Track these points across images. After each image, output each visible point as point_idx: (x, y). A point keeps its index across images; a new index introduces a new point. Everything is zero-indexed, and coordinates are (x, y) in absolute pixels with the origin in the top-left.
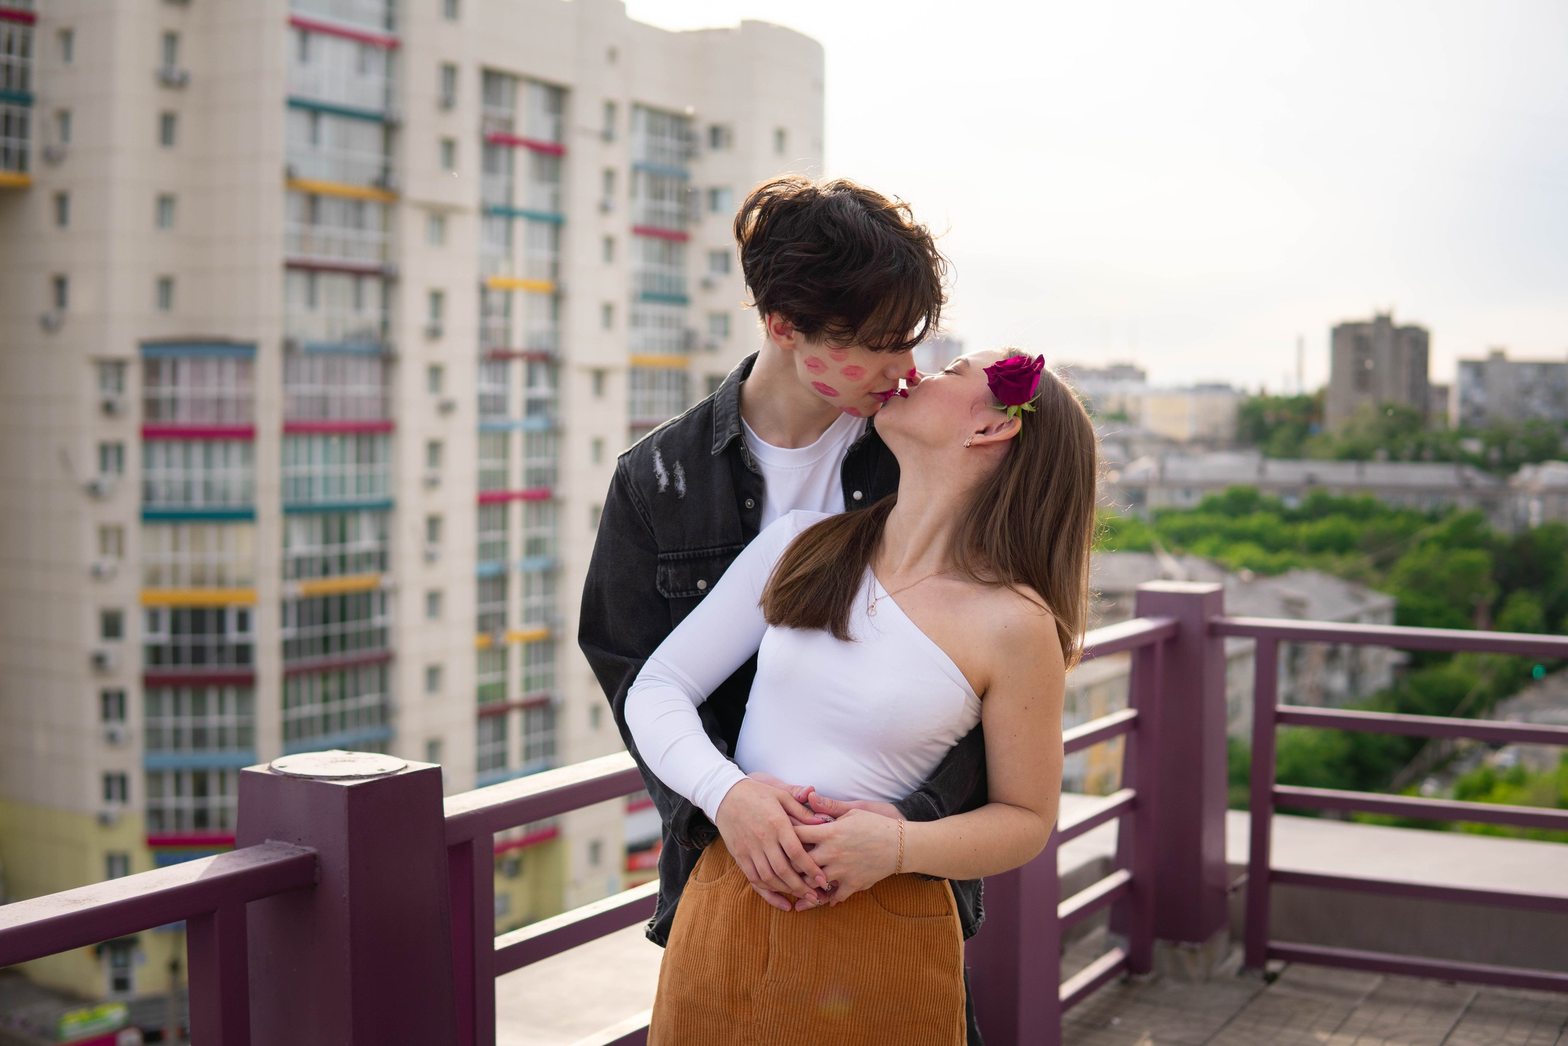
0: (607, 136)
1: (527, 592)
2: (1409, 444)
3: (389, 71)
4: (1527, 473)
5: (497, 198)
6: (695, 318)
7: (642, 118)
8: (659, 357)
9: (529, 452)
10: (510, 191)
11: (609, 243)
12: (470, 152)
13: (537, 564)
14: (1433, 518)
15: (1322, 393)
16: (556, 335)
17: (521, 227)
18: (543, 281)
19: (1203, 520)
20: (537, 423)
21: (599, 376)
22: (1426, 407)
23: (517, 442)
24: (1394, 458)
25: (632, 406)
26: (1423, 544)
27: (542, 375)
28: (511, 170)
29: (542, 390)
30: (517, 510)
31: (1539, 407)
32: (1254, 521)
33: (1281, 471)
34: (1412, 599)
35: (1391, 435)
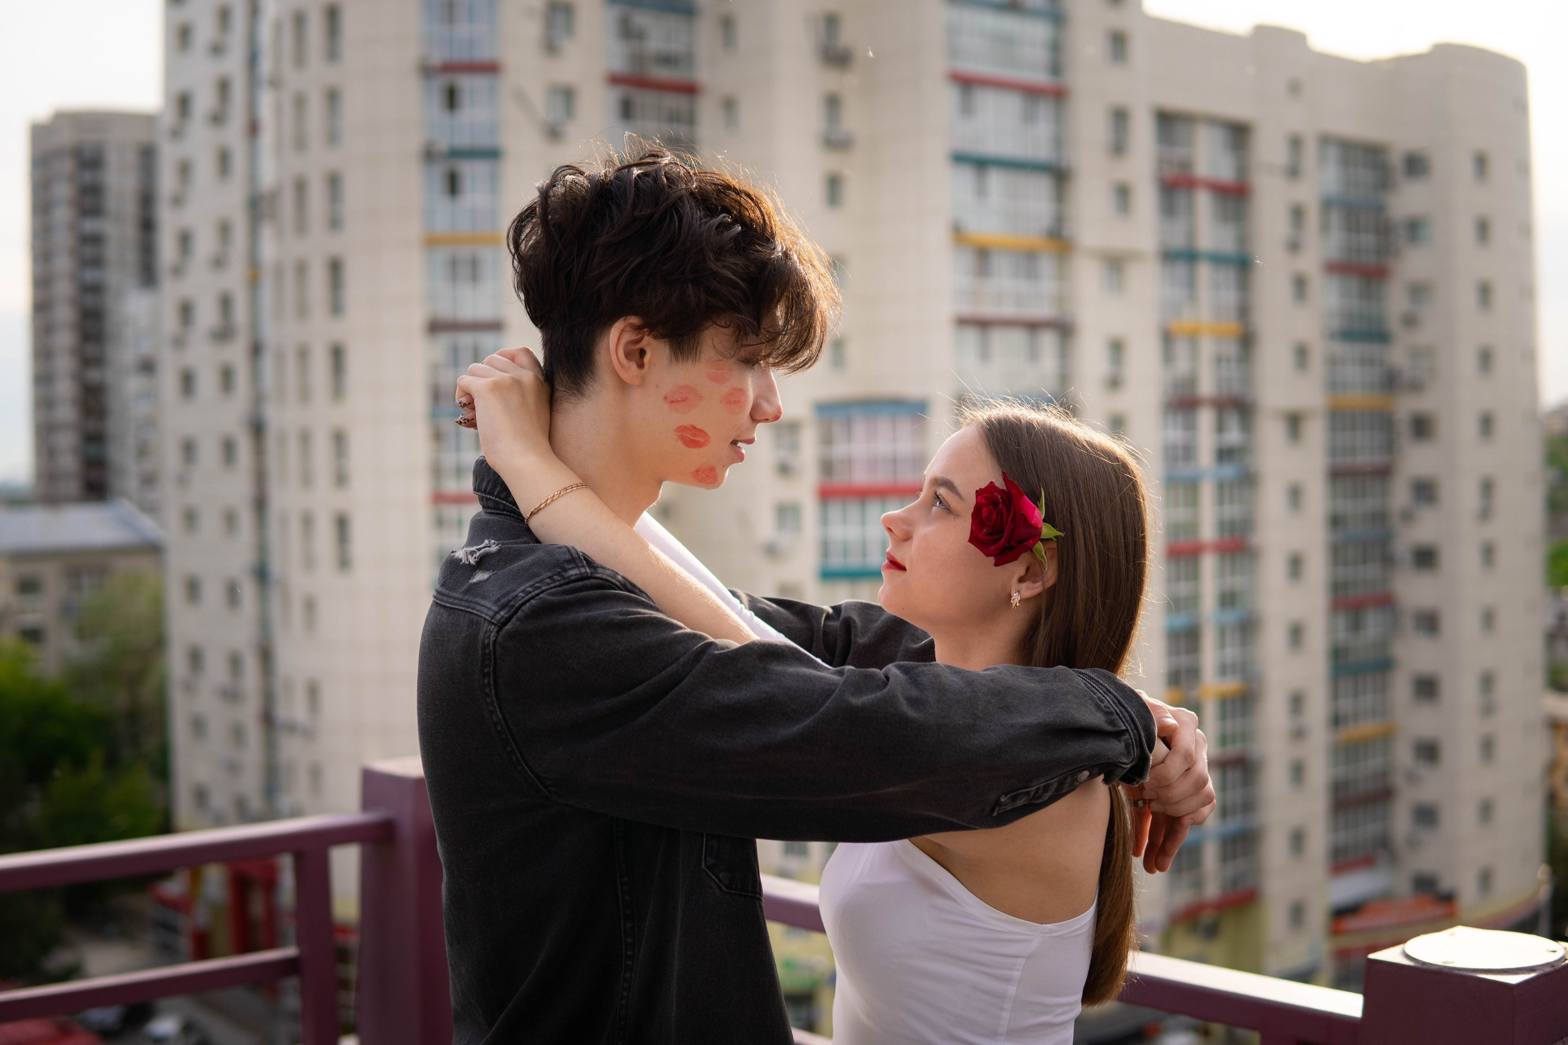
0: (1294, 172)
1: (1222, 645)
3: (1059, 118)
5: (1178, 241)
6: (1397, 356)
7: (1333, 153)
8: (1358, 397)
9: (1221, 501)
10: (1191, 234)
11: (1300, 285)
12: (1146, 198)
13: (1231, 617)
16: (1248, 379)
17: (1204, 272)
18: (1232, 325)
20: (1229, 471)
21: (1294, 422)
23: (1207, 493)
25: (1333, 450)
27: (1233, 422)
28: (1190, 211)
29: (1234, 436)
30: (1209, 564)
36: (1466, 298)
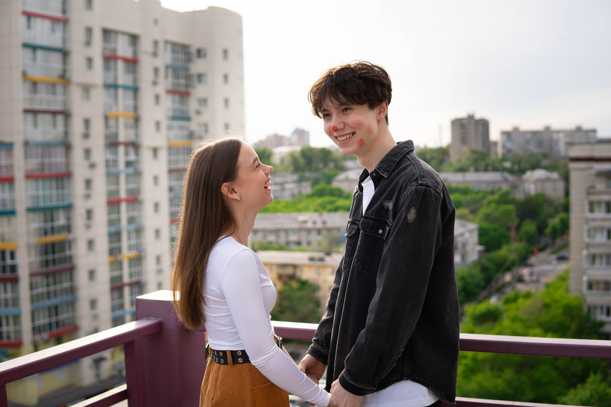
0: (155, 54)
1: (129, 238)
2: (482, 164)
3: (64, 31)
4: (529, 175)
5: (111, 81)
6: (194, 126)
7: (169, 47)
8: (180, 142)
9: (127, 182)
10: (116, 78)
11: (157, 97)
12: (98, 63)
13: (133, 227)
14: (492, 193)
15: (449, 146)
16: (138, 135)
17: (121, 92)
18: (131, 113)
20: (131, 170)
21: (155, 151)
22: (489, 150)
23: (122, 179)
24: (477, 170)
25: (170, 162)
26: (489, 203)
27: (131, 150)
28: (116, 69)
29: (132, 157)
30: (123, 206)
31: (533, 148)
34: (485, 225)
35: (475, 161)
36: (219, 104)
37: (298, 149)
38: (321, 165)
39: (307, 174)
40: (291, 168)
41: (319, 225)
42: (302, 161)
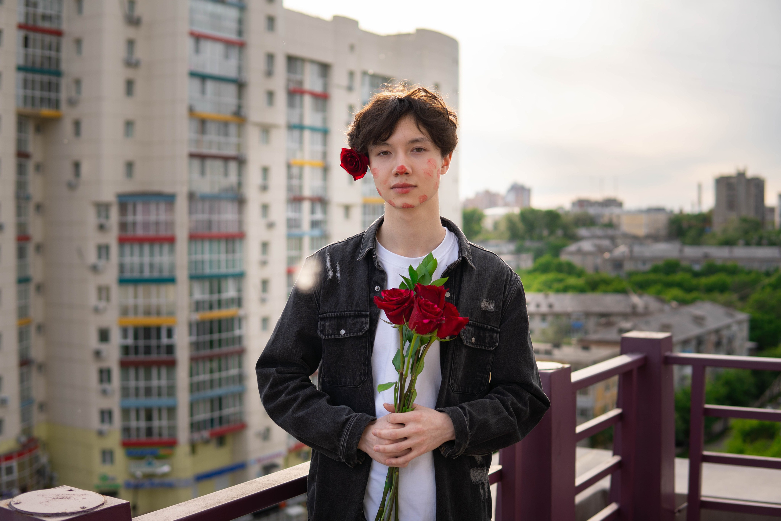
0: (350, 89)
2: (755, 237)
3: (241, 57)
5: (295, 120)
7: (367, 80)
9: (312, 247)
10: (301, 116)
12: (281, 98)
14: (768, 274)
15: (711, 212)
16: (325, 188)
17: (307, 134)
18: (318, 161)
19: (652, 277)
20: (316, 232)
21: (347, 208)
22: (763, 218)
23: (306, 242)
24: (748, 244)
25: (364, 223)
26: (763, 288)
27: (318, 208)
28: (302, 106)
29: (319, 216)
32: (678, 277)
33: (691, 252)
34: (758, 315)
35: (746, 232)
37: (516, 211)
38: (545, 233)
39: (528, 244)
40: (507, 235)
41: (544, 309)
42: (521, 226)
